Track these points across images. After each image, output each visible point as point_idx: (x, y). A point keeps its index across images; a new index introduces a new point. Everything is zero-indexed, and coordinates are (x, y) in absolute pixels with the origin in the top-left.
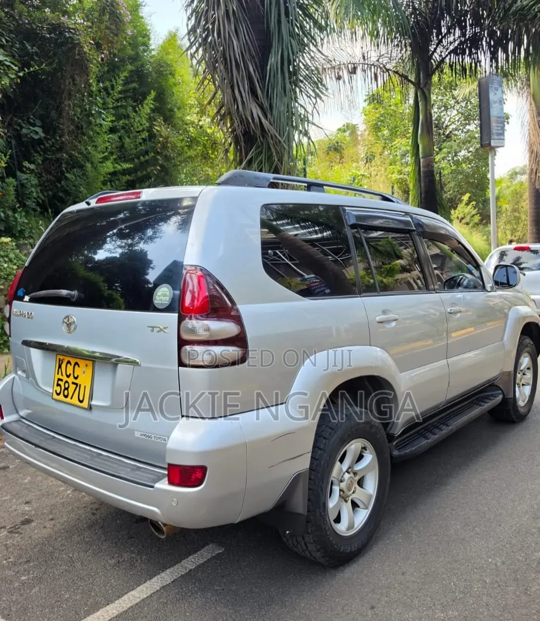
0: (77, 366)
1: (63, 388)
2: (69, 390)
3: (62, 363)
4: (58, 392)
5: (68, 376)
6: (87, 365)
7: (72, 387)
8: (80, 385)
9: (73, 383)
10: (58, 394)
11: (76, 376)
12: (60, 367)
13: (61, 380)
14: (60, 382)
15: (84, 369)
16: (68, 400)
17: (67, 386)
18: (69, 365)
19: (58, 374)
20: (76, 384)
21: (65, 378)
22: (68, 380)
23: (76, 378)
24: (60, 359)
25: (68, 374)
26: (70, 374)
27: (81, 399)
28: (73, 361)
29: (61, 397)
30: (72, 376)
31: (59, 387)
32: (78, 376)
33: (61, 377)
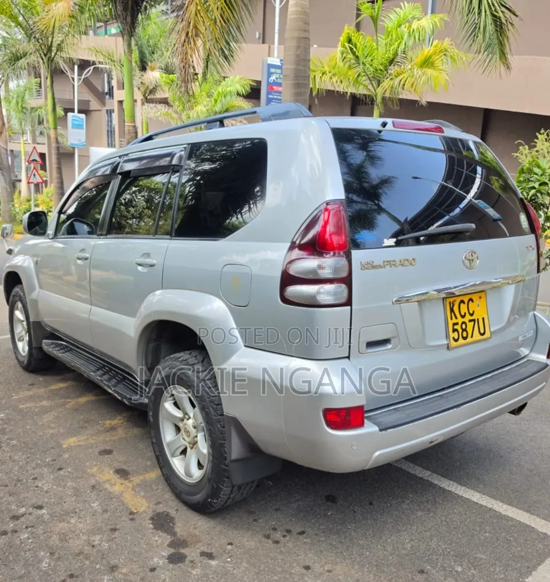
0: (471, 302)
1: (460, 331)
2: (468, 329)
3: (453, 306)
4: (456, 338)
5: (463, 317)
6: (480, 298)
7: (470, 325)
8: (478, 319)
9: (470, 321)
10: (456, 340)
11: (471, 312)
12: (452, 310)
13: (457, 324)
14: (456, 327)
15: (478, 302)
16: (469, 340)
17: (464, 327)
18: (462, 304)
19: (452, 319)
20: (474, 320)
21: (460, 320)
22: (464, 320)
23: (472, 315)
24: (450, 303)
25: (463, 314)
26: (465, 313)
27: (482, 332)
28: (466, 299)
29: (461, 341)
30: (467, 314)
31: (456, 333)
32: (474, 312)
33: (455, 321)
